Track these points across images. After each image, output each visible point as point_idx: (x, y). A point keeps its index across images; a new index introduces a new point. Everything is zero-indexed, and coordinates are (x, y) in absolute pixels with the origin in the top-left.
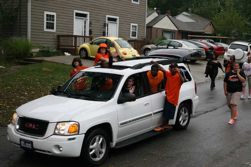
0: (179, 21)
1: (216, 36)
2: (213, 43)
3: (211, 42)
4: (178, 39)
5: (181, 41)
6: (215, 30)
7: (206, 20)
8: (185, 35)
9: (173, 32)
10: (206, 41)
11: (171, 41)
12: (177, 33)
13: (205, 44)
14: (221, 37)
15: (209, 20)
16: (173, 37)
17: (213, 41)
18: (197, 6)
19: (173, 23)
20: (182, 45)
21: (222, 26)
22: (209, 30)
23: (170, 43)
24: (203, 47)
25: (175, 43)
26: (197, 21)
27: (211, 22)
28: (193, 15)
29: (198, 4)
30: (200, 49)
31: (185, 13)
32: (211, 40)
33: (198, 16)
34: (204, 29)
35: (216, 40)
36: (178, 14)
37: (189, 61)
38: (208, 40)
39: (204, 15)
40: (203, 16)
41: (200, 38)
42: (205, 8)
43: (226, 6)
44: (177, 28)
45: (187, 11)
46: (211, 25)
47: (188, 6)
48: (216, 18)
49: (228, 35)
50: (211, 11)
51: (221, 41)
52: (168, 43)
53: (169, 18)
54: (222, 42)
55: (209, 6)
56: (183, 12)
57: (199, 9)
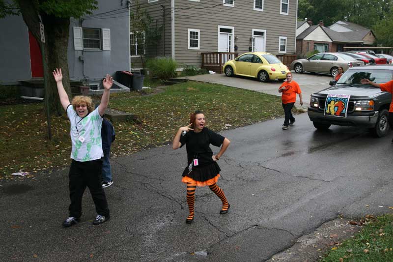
0: (333, 31)
1: (376, 46)
2: (374, 55)
3: (372, 54)
4: (331, 52)
5: (336, 54)
6: (376, 39)
7: (365, 28)
8: (340, 47)
9: (327, 44)
10: (365, 53)
11: (325, 54)
12: (331, 45)
13: (364, 56)
14: (383, 48)
15: (369, 28)
16: (326, 49)
17: (373, 52)
18: (355, 13)
19: (328, 36)
20: (337, 58)
21: (384, 34)
22: (369, 40)
23: (323, 56)
24: (362, 59)
25: (329, 56)
26: (355, 31)
27: (371, 31)
28: (350, 23)
29: (355, 11)
30: (359, 62)
31: (340, 22)
32: (371, 52)
33: (355, 25)
34: (362, 40)
35: (377, 51)
36: (333, 24)
38: (367, 51)
39: (363, 23)
40: (361, 25)
41: (358, 50)
42: (363, 15)
43: (390, 11)
44: (331, 40)
45: (342, 19)
46: (371, 34)
47: (343, 14)
48: (378, 26)
49: (392, 44)
50: (371, 18)
51: (382, 51)
52: (321, 56)
53: (321, 28)
54: (384, 53)
55: (369, 13)
56: (338, 21)
57: (357, 16)
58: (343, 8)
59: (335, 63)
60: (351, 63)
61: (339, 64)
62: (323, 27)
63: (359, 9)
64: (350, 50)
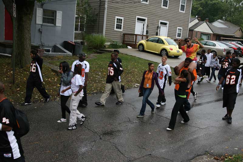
0: (214, 26)
2: (241, 45)
3: (240, 44)
4: (212, 40)
5: (215, 42)
7: (236, 26)
8: (218, 37)
9: (209, 35)
10: (235, 43)
11: (207, 41)
12: (212, 36)
13: (234, 45)
15: (239, 26)
16: (208, 38)
17: (241, 43)
18: (230, 15)
19: (210, 28)
20: (216, 45)
22: (238, 34)
23: (206, 43)
24: (232, 47)
25: (210, 43)
26: (229, 27)
27: (240, 28)
28: (226, 22)
29: (231, 14)
30: (230, 49)
31: (219, 20)
32: (239, 42)
33: (230, 23)
34: (234, 34)
36: (215, 21)
37: (220, 57)
38: (237, 42)
39: (235, 22)
40: (234, 23)
41: (230, 40)
42: (236, 17)
44: (213, 32)
45: (221, 19)
46: (240, 30)
47: (222, 15)
50: (241, 20)
52: (205, 43)
53: (207, 23)
55: (240, 16)
56: (218, 19)
57: (231, 18)
58: (223, 11)
59: (213, 48)
60: (225, 49)
61: (217, 49)
62: (208, 23)
63: (234, 12)
64: (226, 40)
